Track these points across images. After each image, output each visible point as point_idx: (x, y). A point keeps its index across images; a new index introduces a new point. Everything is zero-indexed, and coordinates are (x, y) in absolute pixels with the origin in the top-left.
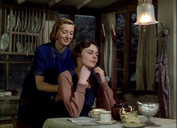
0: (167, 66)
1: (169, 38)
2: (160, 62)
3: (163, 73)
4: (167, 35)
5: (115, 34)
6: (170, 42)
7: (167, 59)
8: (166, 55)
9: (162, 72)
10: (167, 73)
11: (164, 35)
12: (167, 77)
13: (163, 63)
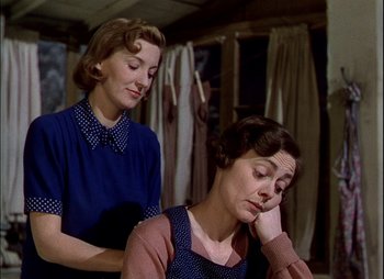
0: (358, 190)
1: (363, 109)
2: (340, 179)
3: (349, 211)
4: (358, 103)
5: (203, 99)
6: (368, 122)
7: (358, 169)
8: (357, 159)
9: (347, 206)
10: (360, 212)
11: (349, 103)
12: (360, 223)
13: (347, 181)
